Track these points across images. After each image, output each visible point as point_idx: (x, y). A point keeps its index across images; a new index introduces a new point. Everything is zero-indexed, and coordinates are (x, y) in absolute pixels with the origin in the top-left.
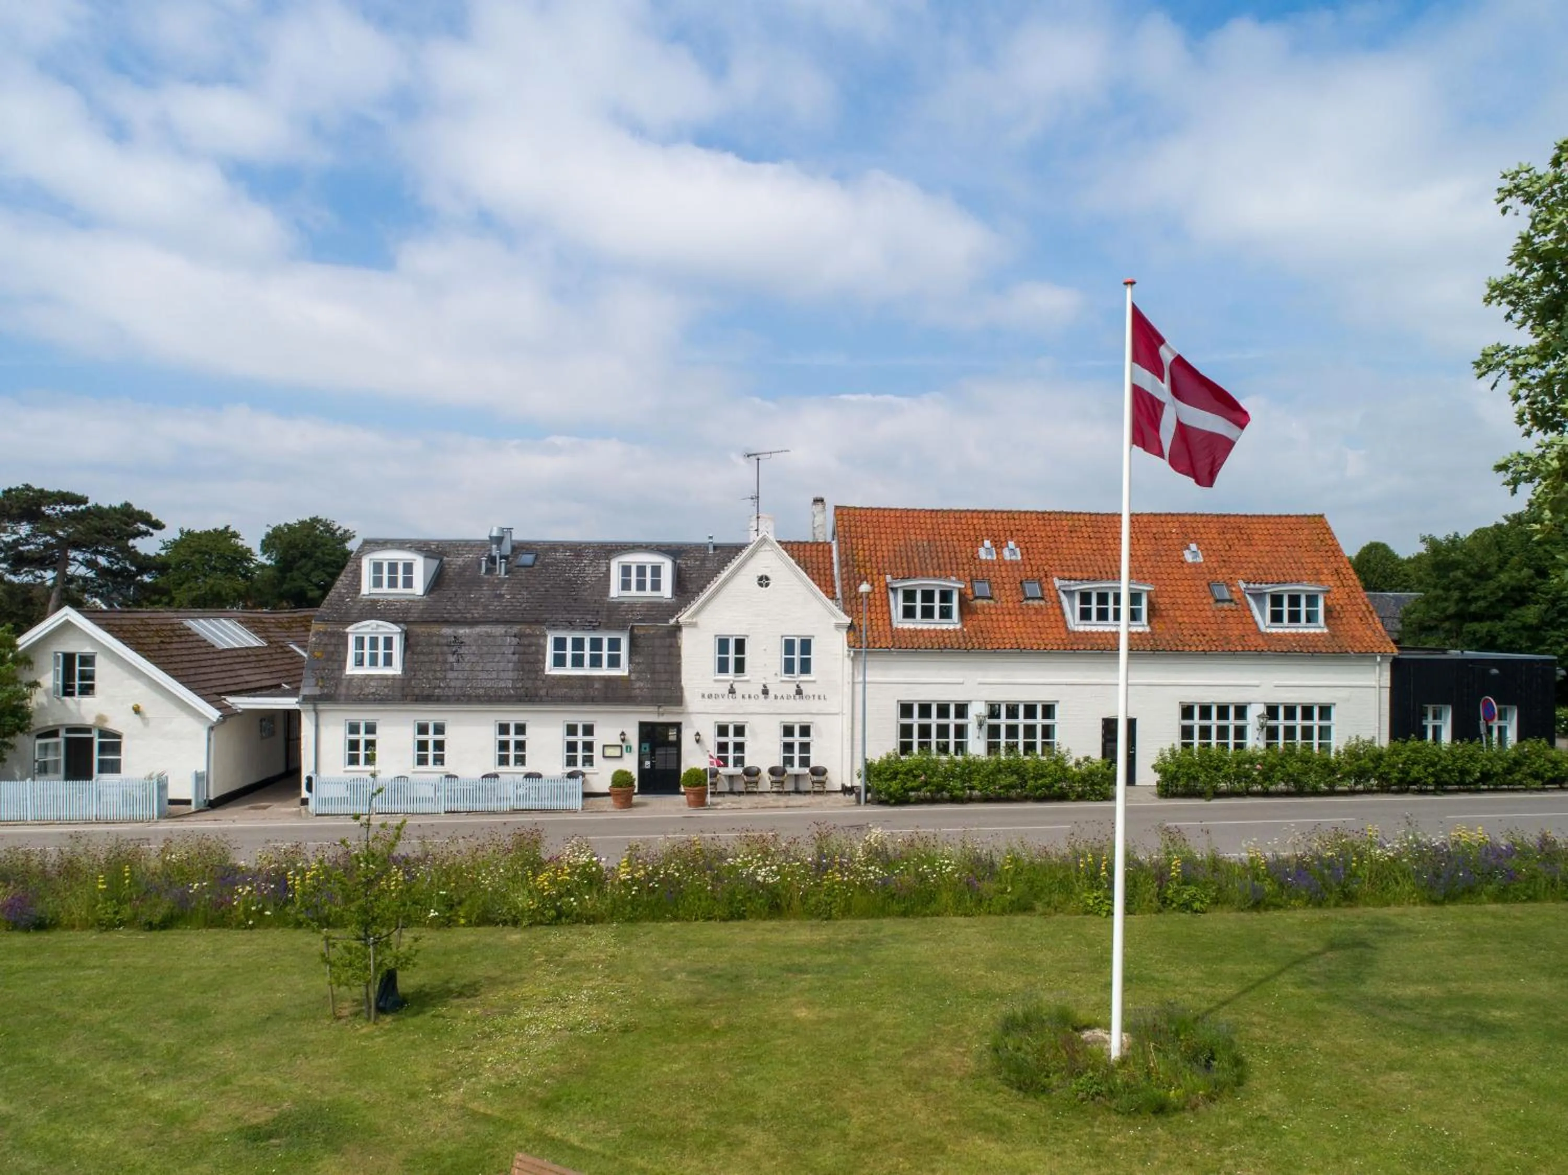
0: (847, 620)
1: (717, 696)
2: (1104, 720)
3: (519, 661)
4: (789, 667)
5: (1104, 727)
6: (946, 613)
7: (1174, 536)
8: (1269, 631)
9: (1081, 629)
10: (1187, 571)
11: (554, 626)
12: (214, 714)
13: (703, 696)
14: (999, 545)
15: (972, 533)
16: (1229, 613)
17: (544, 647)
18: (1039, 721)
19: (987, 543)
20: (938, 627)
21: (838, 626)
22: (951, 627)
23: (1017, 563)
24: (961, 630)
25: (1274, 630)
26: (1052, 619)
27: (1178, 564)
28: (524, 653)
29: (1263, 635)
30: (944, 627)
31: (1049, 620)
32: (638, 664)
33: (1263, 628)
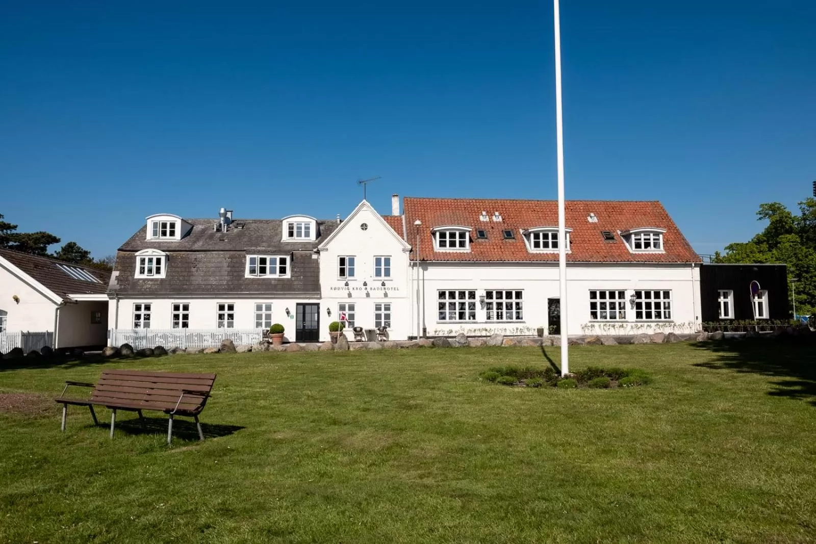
0: (409, 247)
1: (339, 289)
2: (549, 299)
3: (231, 271)
4: (378, 273)
5: (549, 303)
6: (462, 244)
7: (582, 211)
8: (634, 252)
9: (535, 252)
10: (589, 226)
11: (249, 252)
12: (59, 300)
13: (331, 289)
14: (490, 214)
15: (476, 209)
16: (612, 245)
17: (244, 264)
18: (514, 300)
19: (484, 213)
20: (458, 251)
21: (404, 250)
22: (465, 252)
23: (500, 222)
24: (471, 253)
25: (637, 252)
26: (519, 247)
27: (585, 223)
28: (234, 267)
29: (631, 254)
30: (461, 251)
31: (517, 248)
32: (296, 272)
33: (631, 251)
